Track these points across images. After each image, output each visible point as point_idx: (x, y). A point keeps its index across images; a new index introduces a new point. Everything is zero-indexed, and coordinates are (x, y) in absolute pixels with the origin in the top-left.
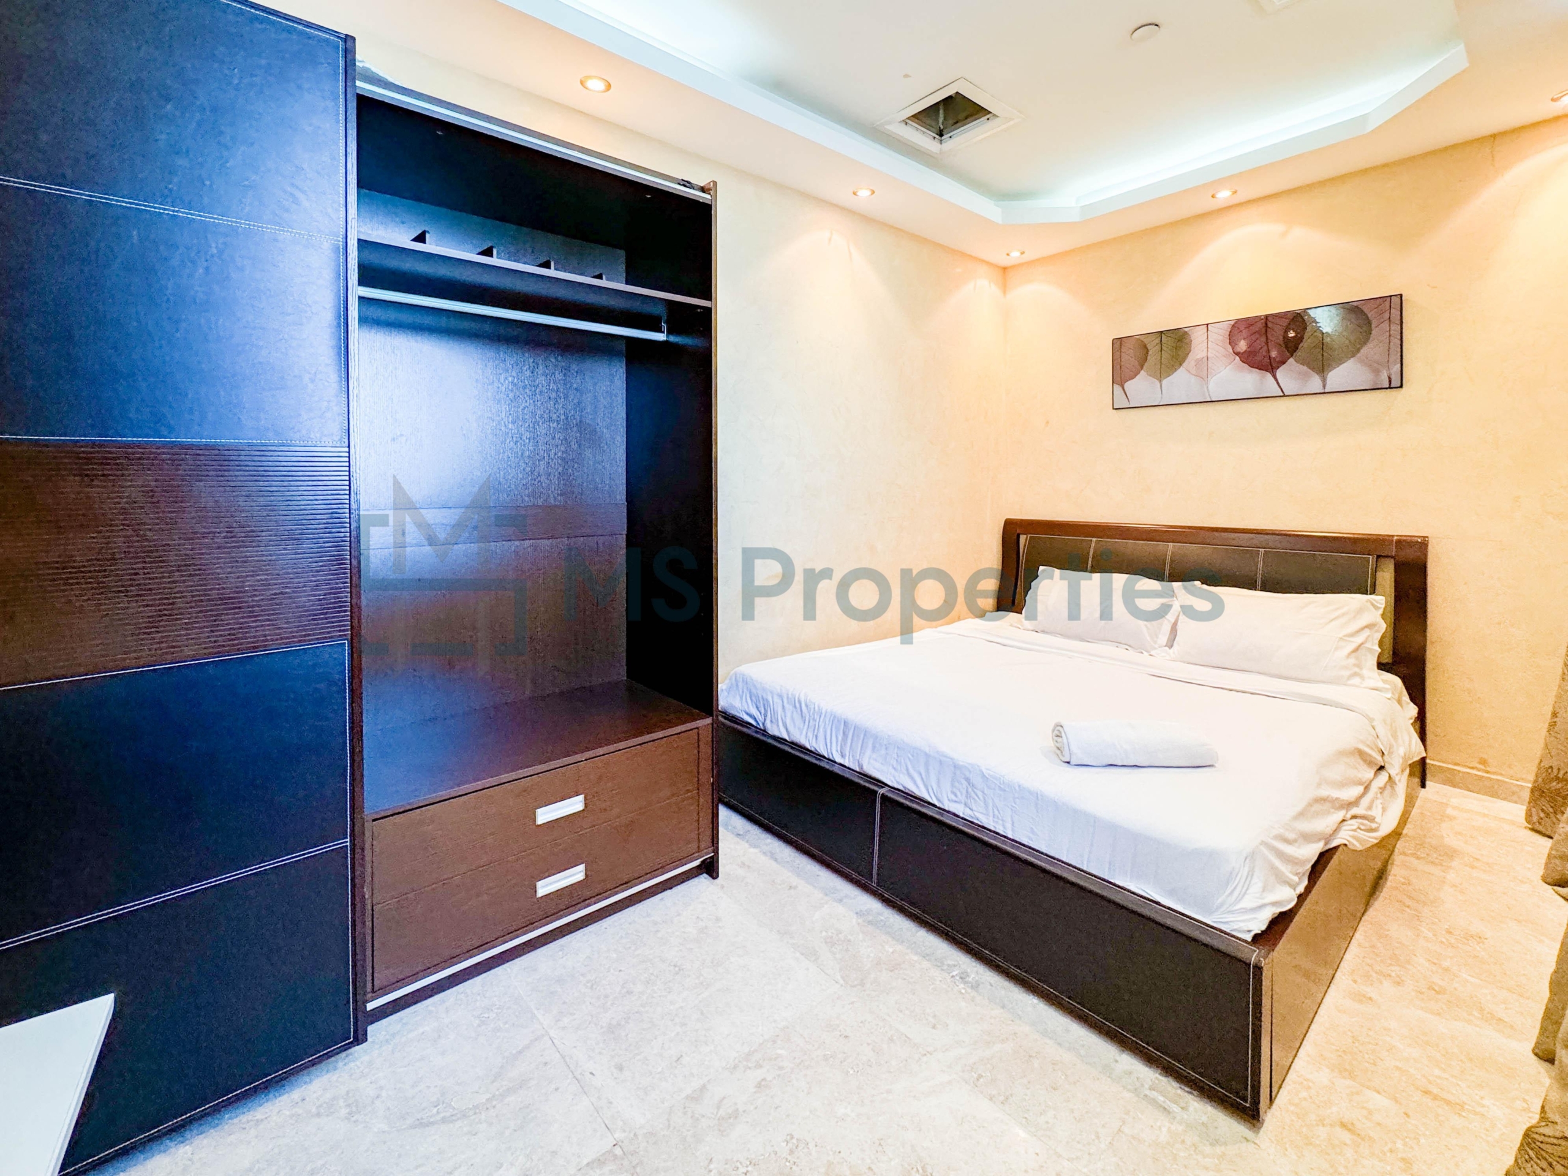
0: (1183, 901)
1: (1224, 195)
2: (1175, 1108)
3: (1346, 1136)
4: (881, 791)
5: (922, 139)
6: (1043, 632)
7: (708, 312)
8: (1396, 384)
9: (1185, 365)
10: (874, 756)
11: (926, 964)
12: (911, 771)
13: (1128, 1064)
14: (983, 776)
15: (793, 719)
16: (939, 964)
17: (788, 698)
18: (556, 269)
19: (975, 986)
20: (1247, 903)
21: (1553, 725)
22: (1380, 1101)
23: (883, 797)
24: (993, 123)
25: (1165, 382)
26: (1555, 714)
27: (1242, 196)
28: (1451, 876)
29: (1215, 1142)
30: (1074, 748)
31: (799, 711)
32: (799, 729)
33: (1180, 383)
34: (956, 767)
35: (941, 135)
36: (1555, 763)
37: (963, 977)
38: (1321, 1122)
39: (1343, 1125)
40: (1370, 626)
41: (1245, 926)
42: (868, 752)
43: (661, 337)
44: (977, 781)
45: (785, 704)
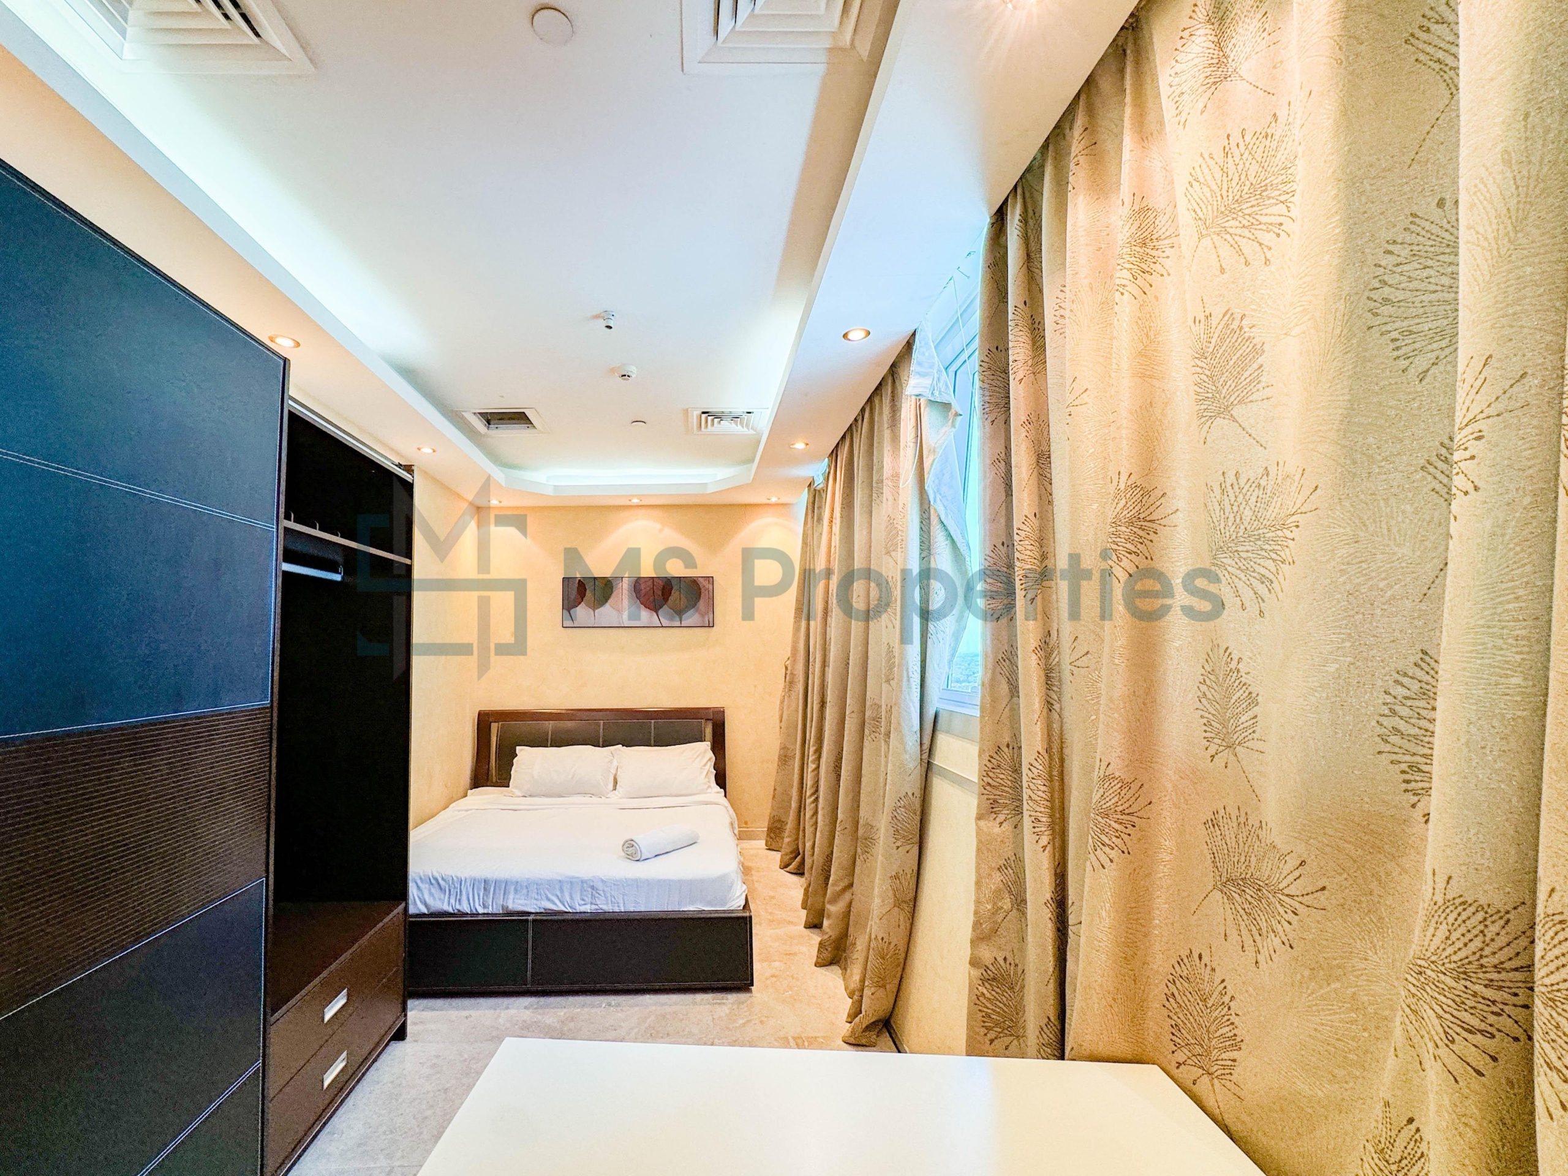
0: (712, 906)
1: (635, 501)
2: (724, 1001)
3: (774, 979)
4: (531, 918)
5: (479, 425)
6: (530, 796)
7: (409, 568)
8: (711, 625)
9: (609, 601)
10: (517, 896)
11: (586, 1010)
12: (550, 896)
13: (699, 997)
14: (602, 881)
15: (431, 894)
16: (592, 1006)
17: (421, 878)
18: (295, 522)
19: (618, 1005)
20: (738, 894)
21: (774, 797)
22: (777, 964)
23: (534, 921)
24: (531, 430)
25: (596, 611)
26: (775, 789)
27: (642, 503)
28: (755, 878)
29: (743, 1003)
30: (643, 850)
31: (436, 885)
32: (440, 899)
33: (606, 613)
34: (582, 882)
35: (489, 424)
36: (775, 814)
37: (610, 1005)
38: (767, 979)
39: (772, 976)
40: (710, 760)
41: (738, 904)
42: (511, 896)
43: (337, 577)
44: (600, 886)
45: (420, 884)
